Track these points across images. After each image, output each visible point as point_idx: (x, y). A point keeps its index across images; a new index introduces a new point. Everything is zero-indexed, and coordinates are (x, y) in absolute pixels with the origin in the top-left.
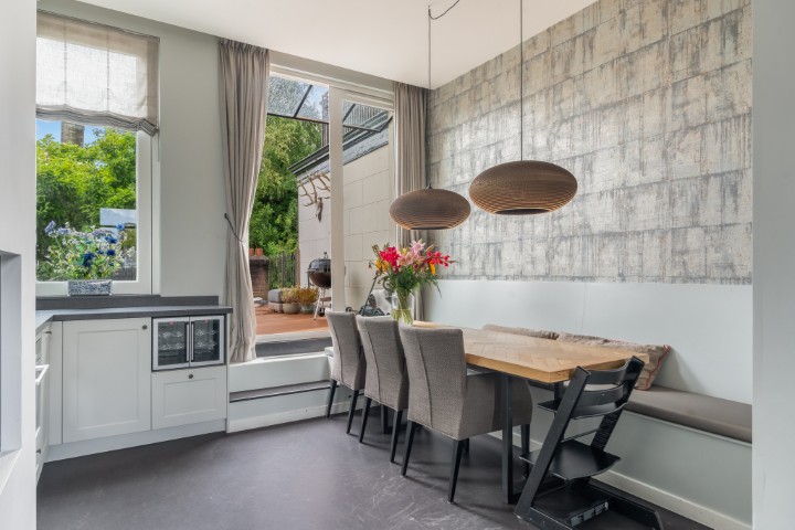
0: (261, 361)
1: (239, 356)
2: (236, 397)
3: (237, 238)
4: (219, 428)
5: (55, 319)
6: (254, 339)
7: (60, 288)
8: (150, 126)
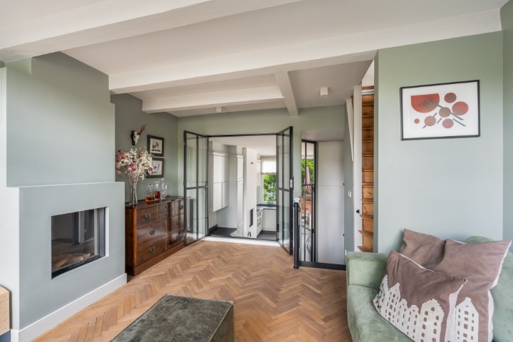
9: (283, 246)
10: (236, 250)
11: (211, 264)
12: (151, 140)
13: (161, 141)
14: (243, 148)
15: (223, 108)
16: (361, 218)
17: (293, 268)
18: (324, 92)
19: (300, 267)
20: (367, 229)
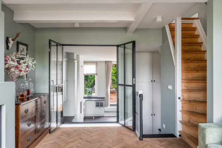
0: (110, 107)
1: (107, 106)
2: (105, 112)
3: (107, 89)
4: (103, 116)
5: (86, 100)
6: (110, 103)
7: (86, 96)
8: (97, 74)
9: (124, 126)
10: (91, 132)
11: (79, 145)
12: (20, 46)
13: (26, 47)
14: (77, 55)
15: (80, 24)
16: (181, 103)
17: (139, 140)
18: (159, 19)
19: (144, 139)
20: (185, 109)
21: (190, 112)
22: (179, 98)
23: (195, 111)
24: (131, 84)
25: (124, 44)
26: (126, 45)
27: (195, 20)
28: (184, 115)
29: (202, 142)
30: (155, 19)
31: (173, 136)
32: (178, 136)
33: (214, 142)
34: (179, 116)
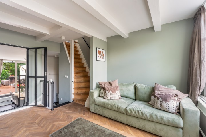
17: (51, 111)
18: (63, 38)
19: (54, 109)
20: (75, 87)
21: (78, 88)
22: (73, 82)
23: (80, 87)
24: (44, 76)
25: (36, 48)
26: (37, 49)
27: (76, 43)
28: (75, 90)
29: (91, 98)
30: (61, 37)
31: (69, 102)
32: (72, 102)
33: (96, 97)
34: (72, 91)
